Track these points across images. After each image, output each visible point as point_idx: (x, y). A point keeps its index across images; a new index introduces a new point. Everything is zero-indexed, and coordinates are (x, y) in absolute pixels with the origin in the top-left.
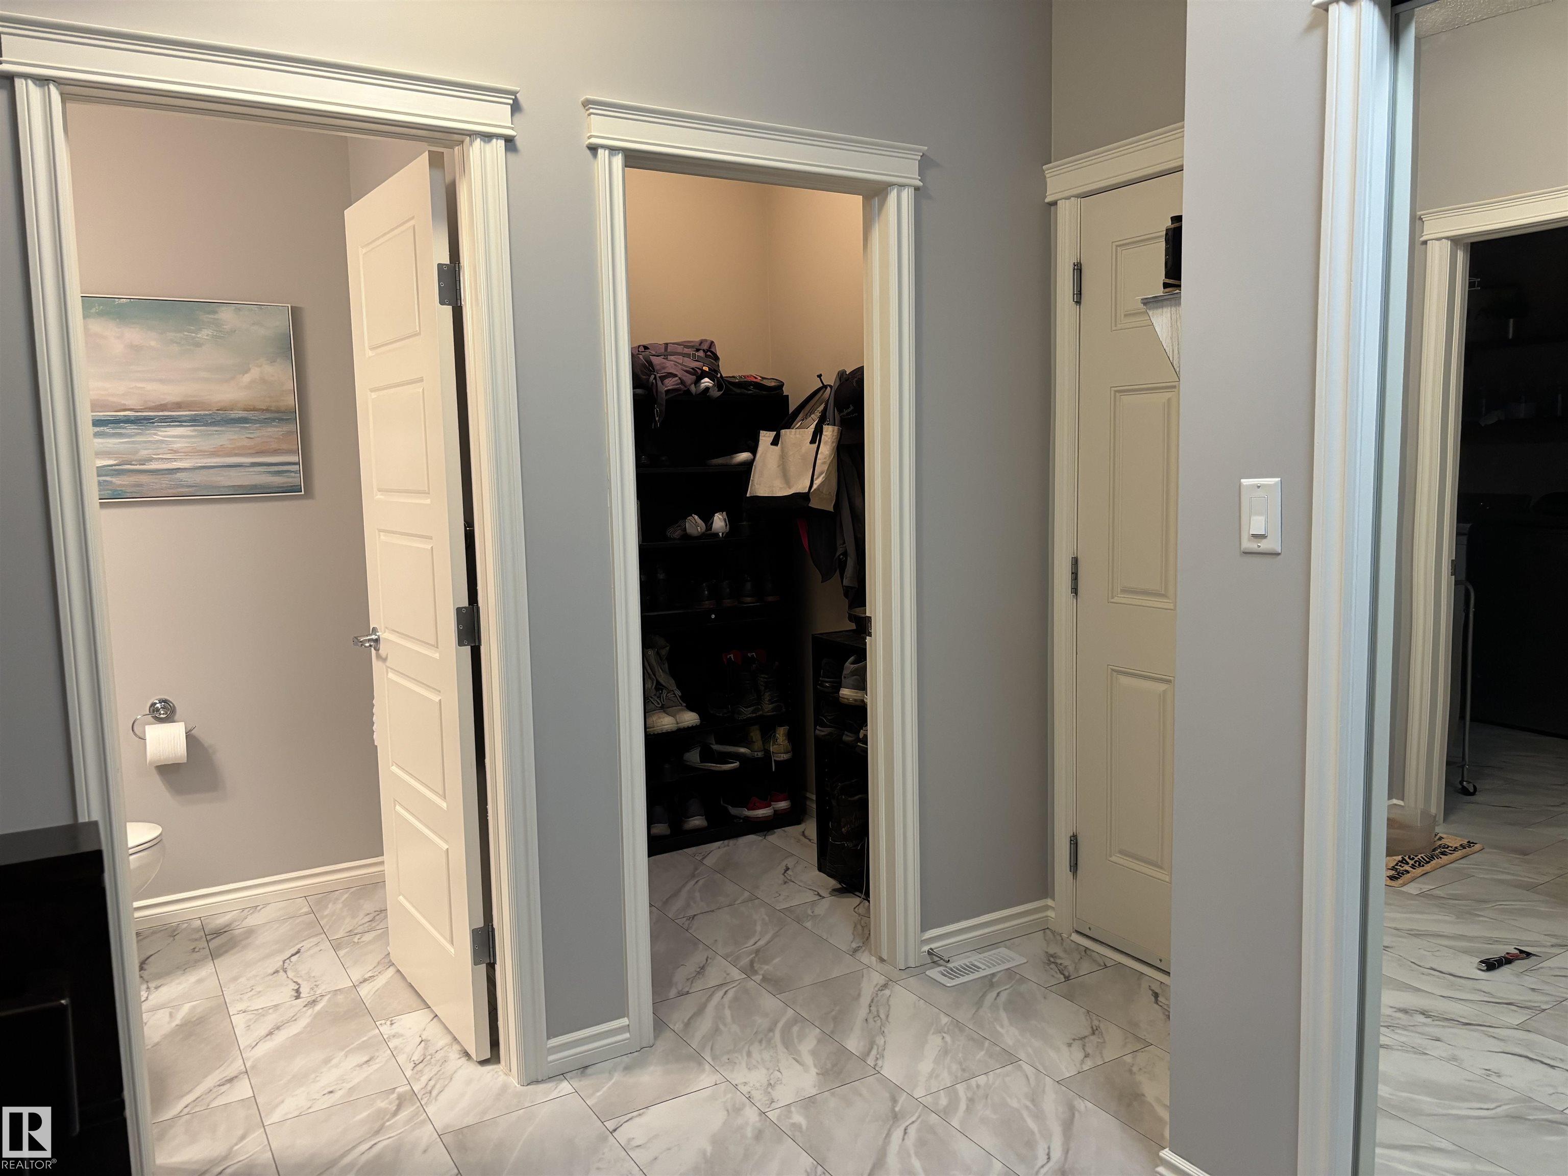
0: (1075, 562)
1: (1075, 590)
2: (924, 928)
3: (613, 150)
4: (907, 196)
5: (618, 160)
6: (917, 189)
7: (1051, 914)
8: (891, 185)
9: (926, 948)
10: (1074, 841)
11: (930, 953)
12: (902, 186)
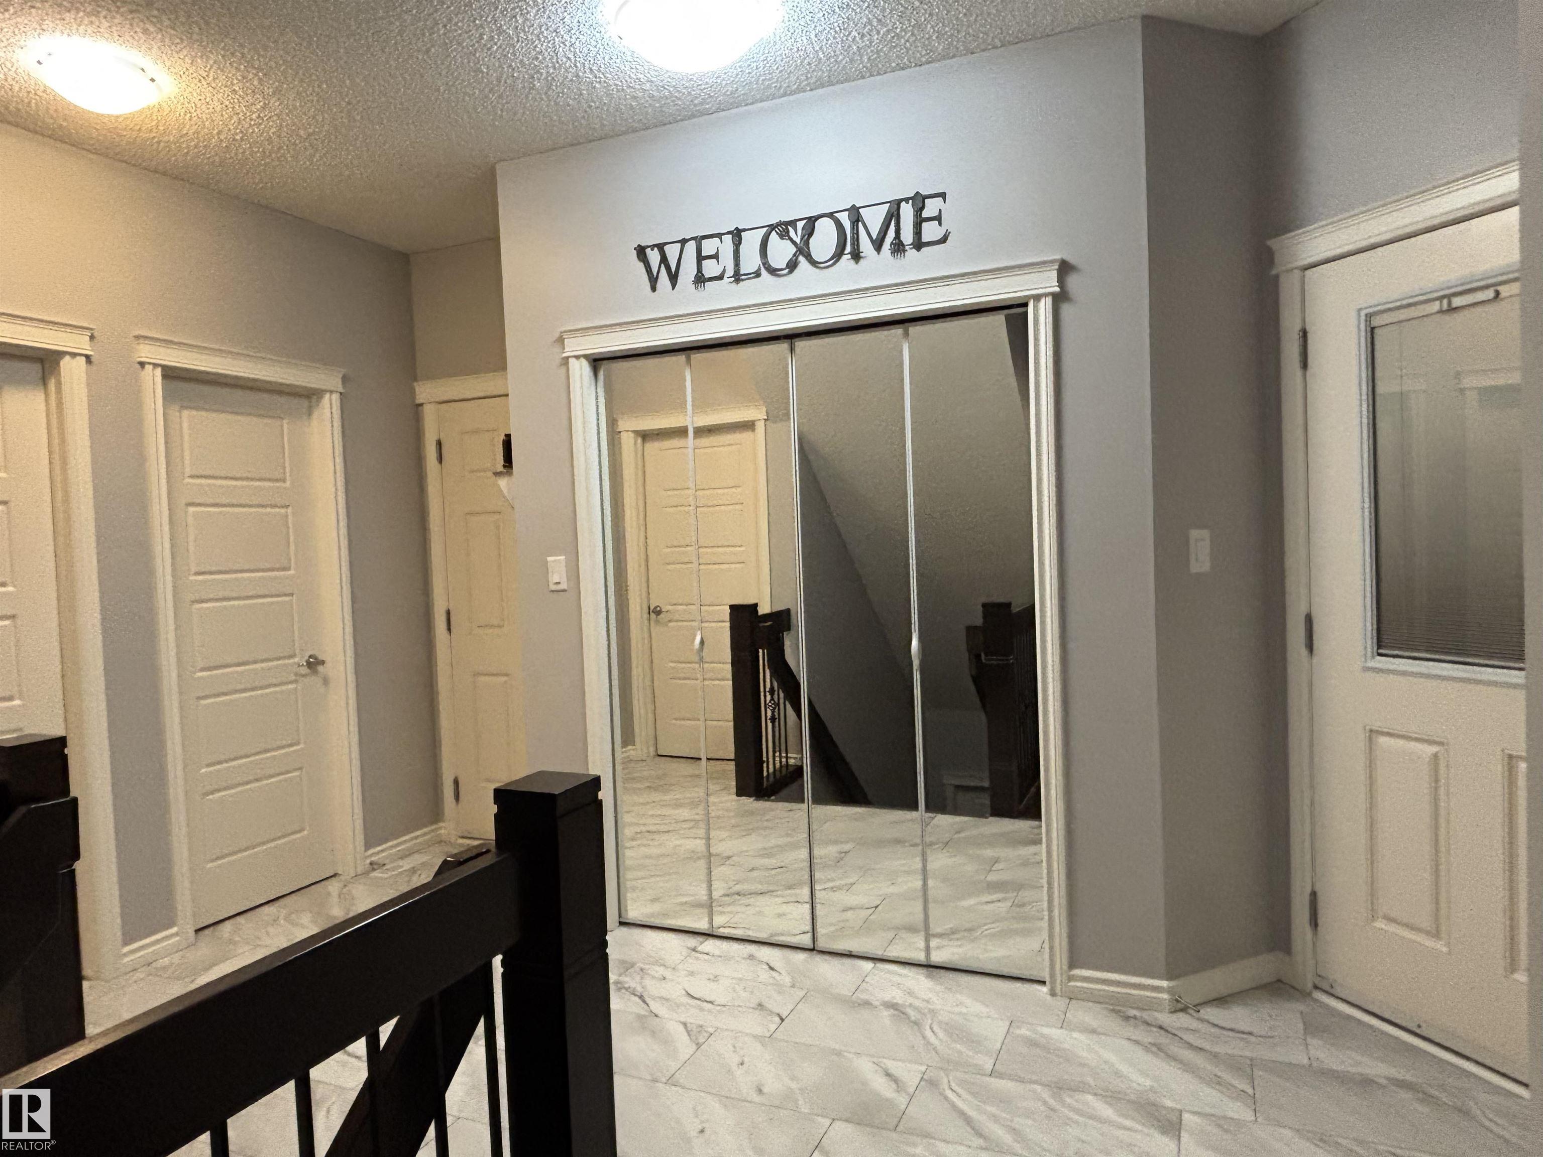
0: (448, 613)
1: (449, 629)
2: (366, 850)
3: (155, 365)
4: (335, 397)
5: (158, 371)
6: (341, 393)
7: (443, 831)
8: (326, 391)
9: (368, 861)
10: (456, 782)
11: (371, 864)
12: (331, 392)
